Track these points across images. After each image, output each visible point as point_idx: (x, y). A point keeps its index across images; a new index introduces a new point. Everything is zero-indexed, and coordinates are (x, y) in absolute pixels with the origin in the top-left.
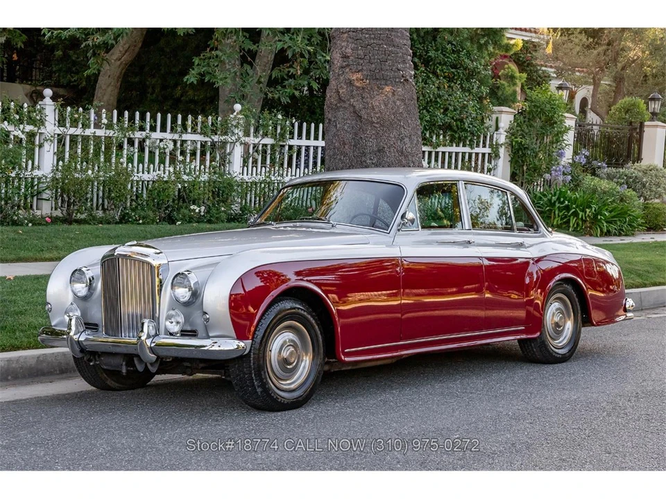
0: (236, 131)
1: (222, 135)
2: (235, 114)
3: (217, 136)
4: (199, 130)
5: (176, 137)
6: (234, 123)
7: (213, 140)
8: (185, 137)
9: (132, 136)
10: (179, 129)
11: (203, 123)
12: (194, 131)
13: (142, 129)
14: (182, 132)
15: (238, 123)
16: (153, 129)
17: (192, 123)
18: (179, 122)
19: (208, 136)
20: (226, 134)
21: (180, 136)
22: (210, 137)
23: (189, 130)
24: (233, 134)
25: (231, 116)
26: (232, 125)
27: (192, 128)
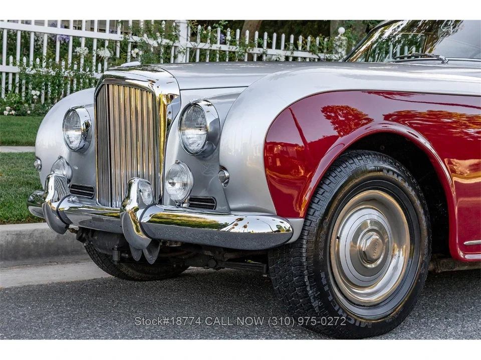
0: (340, 50)
1: (327, 53)
2: (339, 36)
3: (323, 54)
4: (308, 48)
5: (288, 53)
6: (338, 43)
7: (319, 57)
8: (296, 54)
9: (251, 51)
10: (291, 47)
11: (311, 42)
12: (304, 49)
13: (260, 46)
14: (294, 50)
15: (341, 43)
16: (269, 46)
17: (302, 42)
18: (292, 41)
19: (315, 54)
20: (330, 52)
21: (292, 53)
22: (317, 55)
23: (300, 48)
24: (337, 52)
25: (336, 38)
26: (337, 45)
27: (303, 47)
